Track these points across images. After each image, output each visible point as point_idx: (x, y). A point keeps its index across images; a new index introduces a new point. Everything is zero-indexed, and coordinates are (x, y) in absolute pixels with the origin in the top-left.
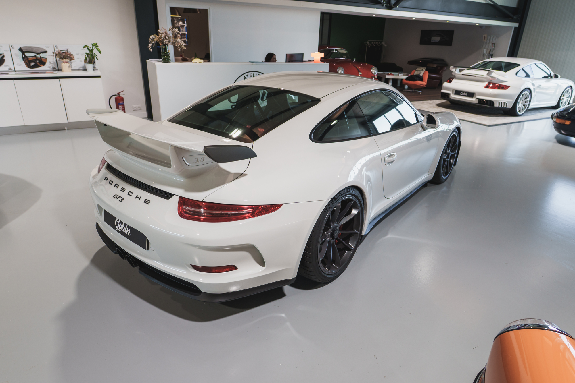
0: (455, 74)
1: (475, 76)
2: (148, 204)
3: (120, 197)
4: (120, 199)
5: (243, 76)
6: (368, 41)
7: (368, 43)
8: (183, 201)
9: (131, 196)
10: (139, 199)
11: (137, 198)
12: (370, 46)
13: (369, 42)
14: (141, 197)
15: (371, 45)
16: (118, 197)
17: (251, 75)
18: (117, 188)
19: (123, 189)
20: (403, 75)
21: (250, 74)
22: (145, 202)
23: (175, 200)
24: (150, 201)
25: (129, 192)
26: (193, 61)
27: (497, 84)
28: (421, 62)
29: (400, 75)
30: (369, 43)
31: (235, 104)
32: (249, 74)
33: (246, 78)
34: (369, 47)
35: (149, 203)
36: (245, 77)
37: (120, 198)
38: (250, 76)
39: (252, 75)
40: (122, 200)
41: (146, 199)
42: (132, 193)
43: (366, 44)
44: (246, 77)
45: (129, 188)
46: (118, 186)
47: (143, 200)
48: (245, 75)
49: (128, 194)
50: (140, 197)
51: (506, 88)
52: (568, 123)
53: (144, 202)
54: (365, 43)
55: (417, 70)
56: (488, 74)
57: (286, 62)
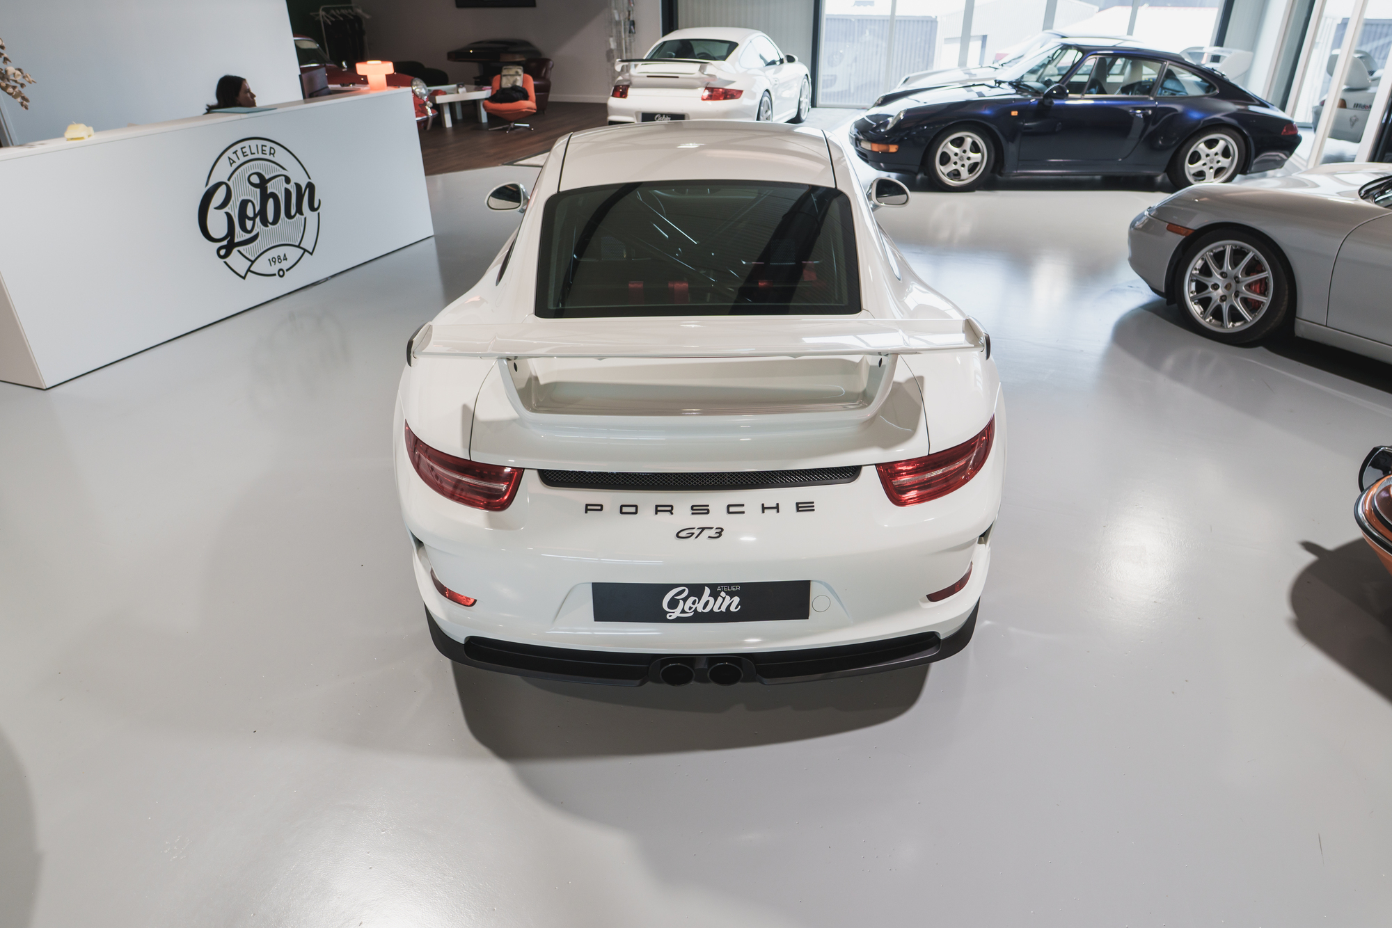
0: (630, 76)
1: (677, 77)
2: (814, 510)
3: (703, 529)
4: (712, 533)
5: (225, 158)
6: (322, 8)
7: (322, 13)
8: (887, 472)
9: (743, 513)
10: (775, 510)
11: (766, 511)
12: (331, 21)
13: (323, 10)
14: (778, 504)
15: (333, 19)
16: (697, 532)
17: (244, 150)
18: (672, 513)
19: (694, 508)
20: (468, 91)
21: (242, 149)
22: (800, 509)
23: (870, 477)
24: (813, 503)
25: (729, 506)
26: (69, 134)
27: (721, 90)
28: (471, 51)
29: (461, 90)
30: (324, 13)
31: (225, 243)
32: (238, 147)
33: (234, 162)
34: (330, 23)
35: (813, 506)
36: (229, 158)
37: (705, 531)
38: (243, 153)
39: (247, 150)
40: (720, 534)
41: (797, 504)
42: (743, 505)
43: (318, 15)
44: (234, 157)
45: (718, 500)
46: (672, 509)
47: (788, 507)
48: (230, 153)
49: (729, 512)
50: (775, 506)
51: (738, 95)
52: (893, 149)
53: (798, 511)
54: (312, 14)
55: (505, 75)
56: (700, 70)
57: (304, 97)
